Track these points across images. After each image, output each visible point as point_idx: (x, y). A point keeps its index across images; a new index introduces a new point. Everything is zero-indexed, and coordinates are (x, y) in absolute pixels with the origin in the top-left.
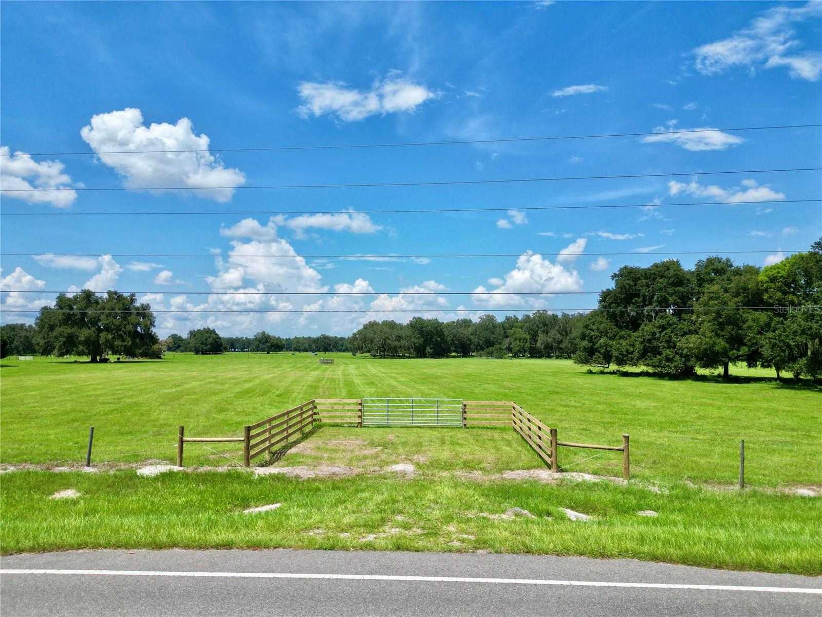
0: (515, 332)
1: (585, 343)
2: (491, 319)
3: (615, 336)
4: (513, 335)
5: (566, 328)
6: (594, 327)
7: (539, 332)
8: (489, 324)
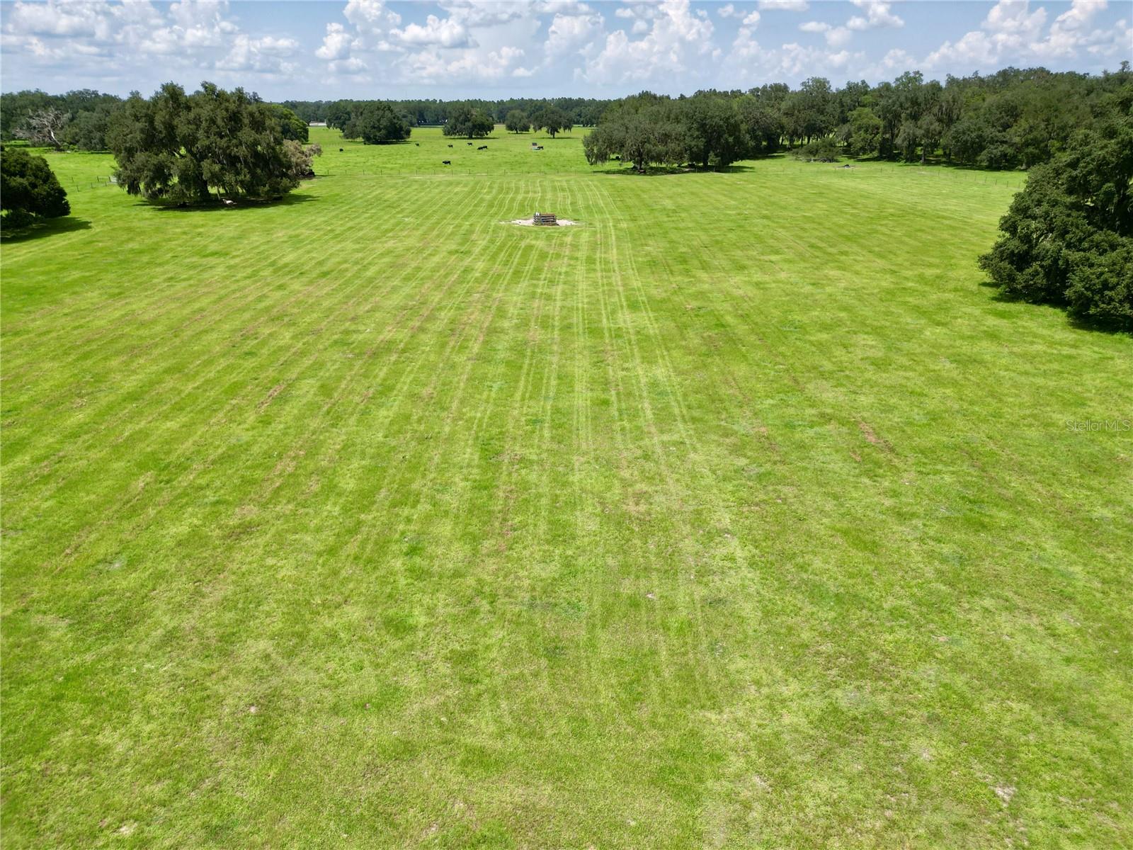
0: (860, 115)
2: (821, 85)
4: (856, 120)
5: (951, 110)
7: (903, 115)
8: (817, 95)
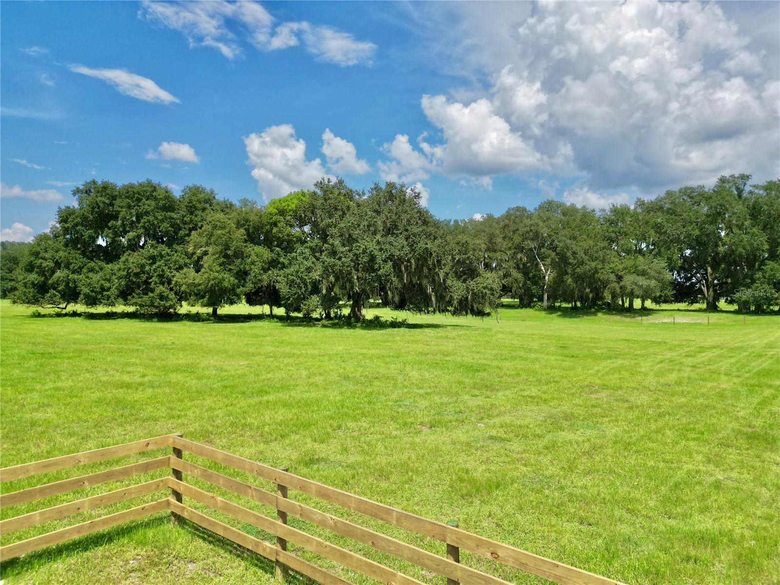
1: (33, 277)
3: (81, 268)
6: (47, 256)
